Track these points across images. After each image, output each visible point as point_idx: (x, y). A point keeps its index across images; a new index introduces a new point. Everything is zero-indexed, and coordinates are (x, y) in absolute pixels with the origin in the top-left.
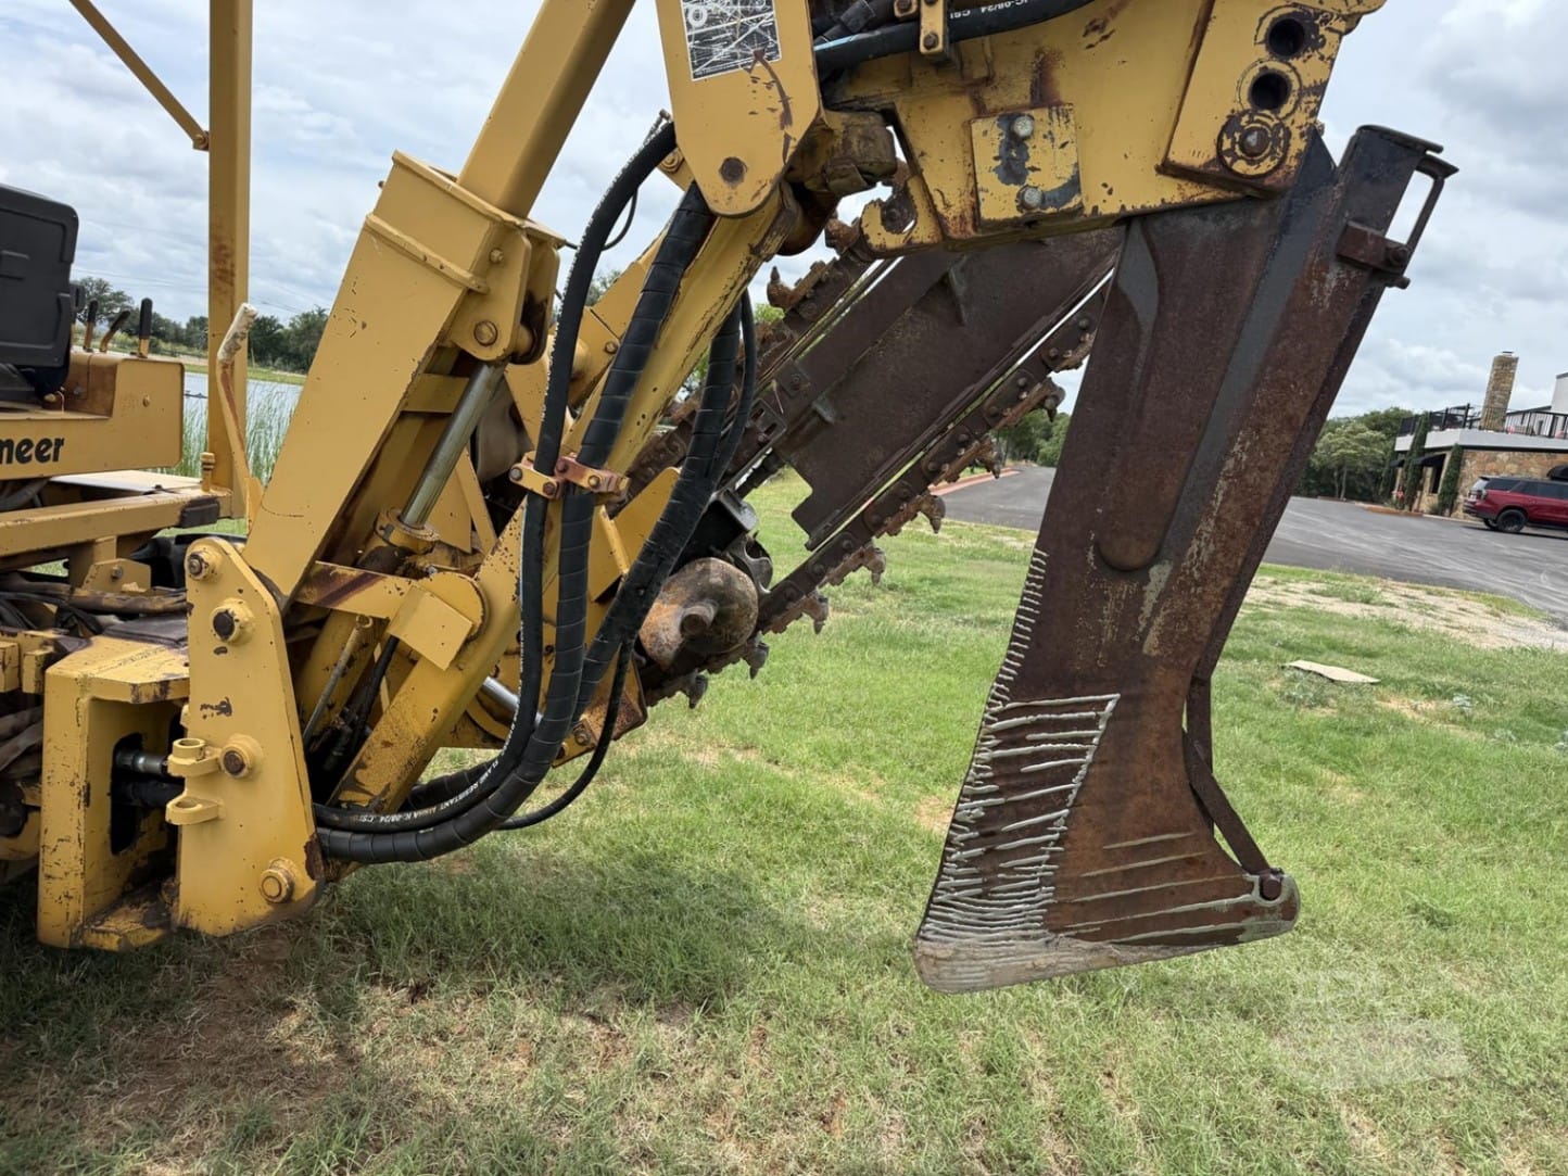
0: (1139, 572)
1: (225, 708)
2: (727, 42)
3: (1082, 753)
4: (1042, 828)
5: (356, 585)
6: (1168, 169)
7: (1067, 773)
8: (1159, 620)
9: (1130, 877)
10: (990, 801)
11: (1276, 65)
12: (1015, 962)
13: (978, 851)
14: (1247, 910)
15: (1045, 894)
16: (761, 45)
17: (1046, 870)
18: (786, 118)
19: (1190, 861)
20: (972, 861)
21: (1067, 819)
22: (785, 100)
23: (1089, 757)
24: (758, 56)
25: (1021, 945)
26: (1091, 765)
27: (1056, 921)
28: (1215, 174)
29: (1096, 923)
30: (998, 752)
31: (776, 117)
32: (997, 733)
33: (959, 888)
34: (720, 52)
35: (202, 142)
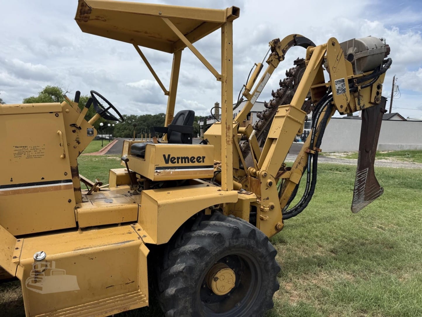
0: (369, 152)
1: (268, 199)
2: (340, 90)
3: (365, 177)
4: (363, 188)
5: (283, 173)
6: (370, 103)
7: (364, 180)
8: (371, 158)
9: (370, 191)
10: (358, 186)
11: (378, 90)
12: (362, 206)
13: (358, 193)
14: (380, 192)
15: (364, 196)
16: (344, 90)
17: (364, 193)
18: (347, 100)
19: (375, 187)
20: (357, 194)
21: (365, 185)
22: (347, 97)
23: (366, 177)
24: (344, 92)
25: (363, 204)
26: (367, 178)
27: (365, 199)
28: (374, 103)
29: (368, 199)
30: (358, 179)
32: (358, 176)
33: (356, 198)
34: (340, 92)
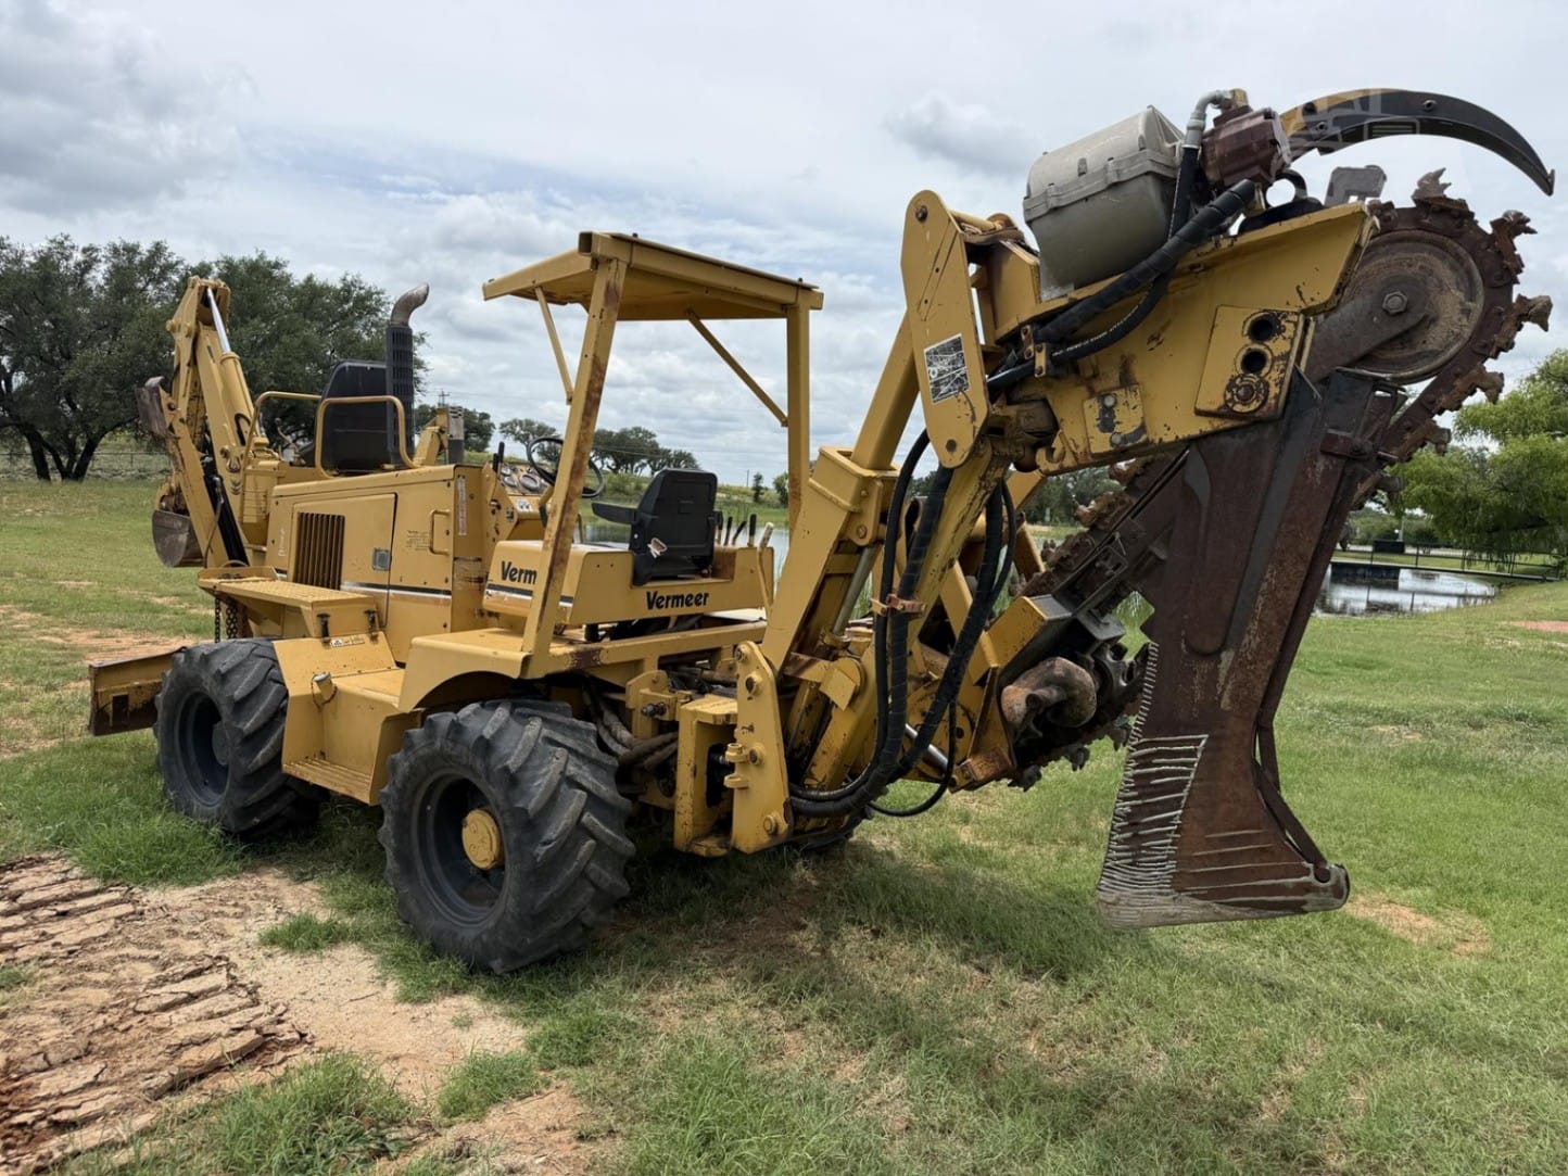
0: (1214, 655)
1: (751, 729)
2: (946, 384)
3: (1188, 773)
4: (1166, 822)
5: (809, 664)
6: (1199, 413)
7: (1180, 786)
8: (1229, 687)
9: (1223, 858)
10: (1134, 802)
11: (1256, 346)
12: (1155, 909)
13: (1128, 835)
14: (1307, 888)
15: (1171, 865)
16: (961, 383)
17: (1171, 850)
18: (974, 418)
19: (1262, 849)
20: (1126, 841)
21: (1182, 816)
22: (972, 409)
23: (1192, 776)
24: (960, 389)
25: (1159, 899)
26: (1193, 781)
27: (1180, 883)
28: (1224, 413)
29: (1204, 888)
30: (1138, 771)
31: (969, 419)
32: (1136, 758)
33: (1119, 858)
34: (944, 389)
35: (785, 424)
